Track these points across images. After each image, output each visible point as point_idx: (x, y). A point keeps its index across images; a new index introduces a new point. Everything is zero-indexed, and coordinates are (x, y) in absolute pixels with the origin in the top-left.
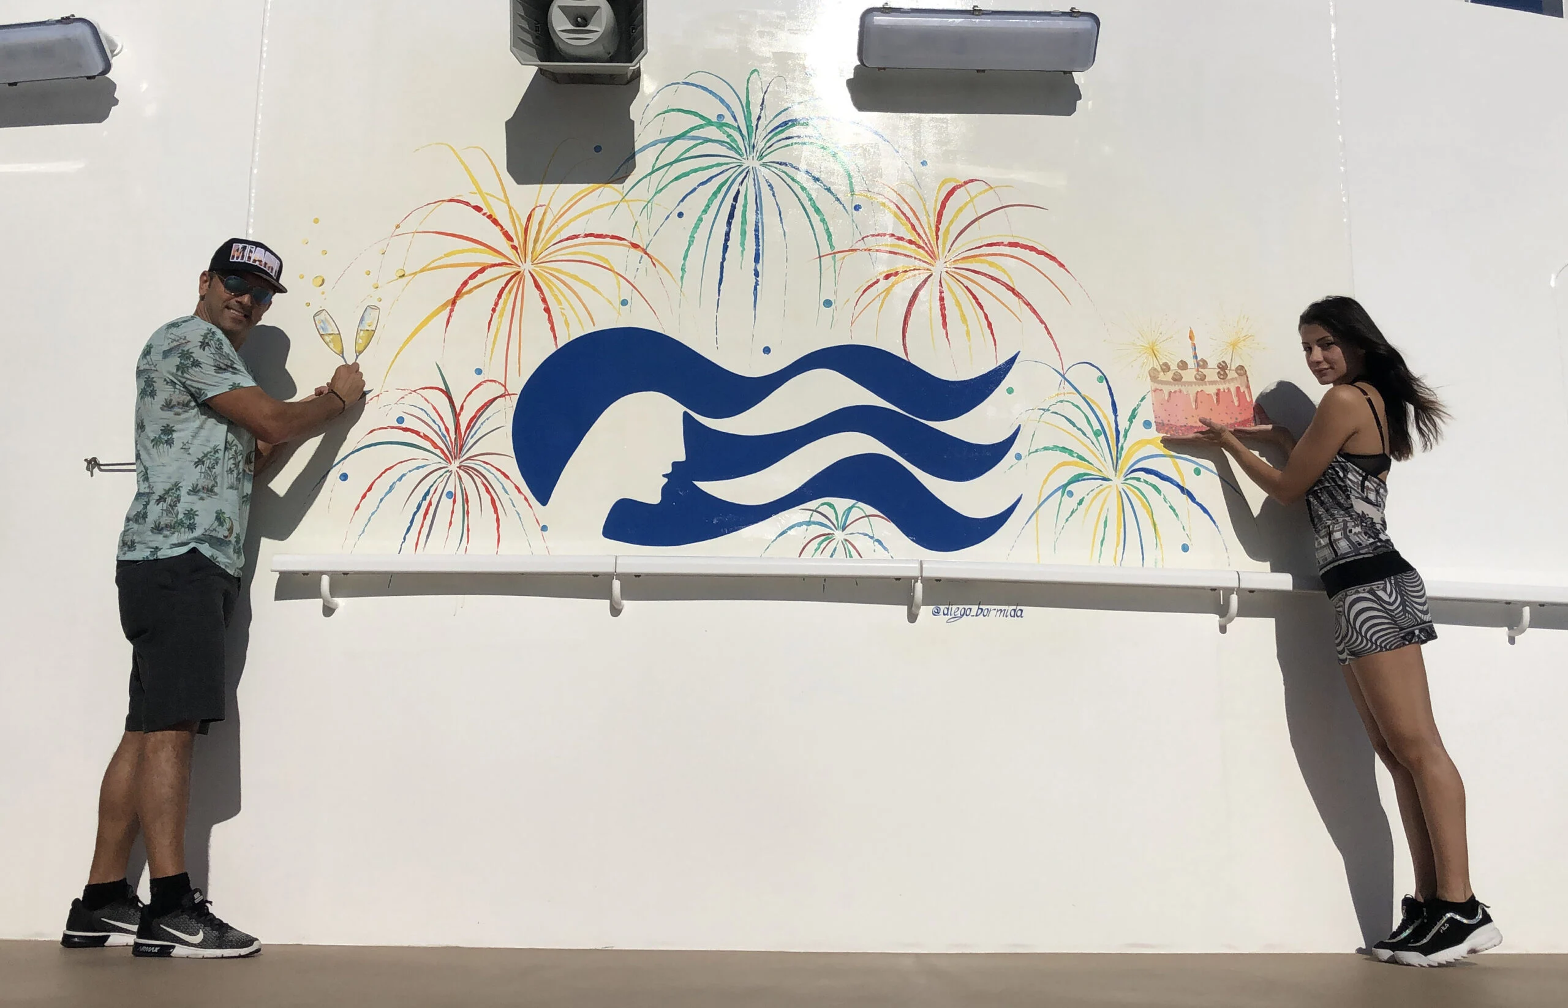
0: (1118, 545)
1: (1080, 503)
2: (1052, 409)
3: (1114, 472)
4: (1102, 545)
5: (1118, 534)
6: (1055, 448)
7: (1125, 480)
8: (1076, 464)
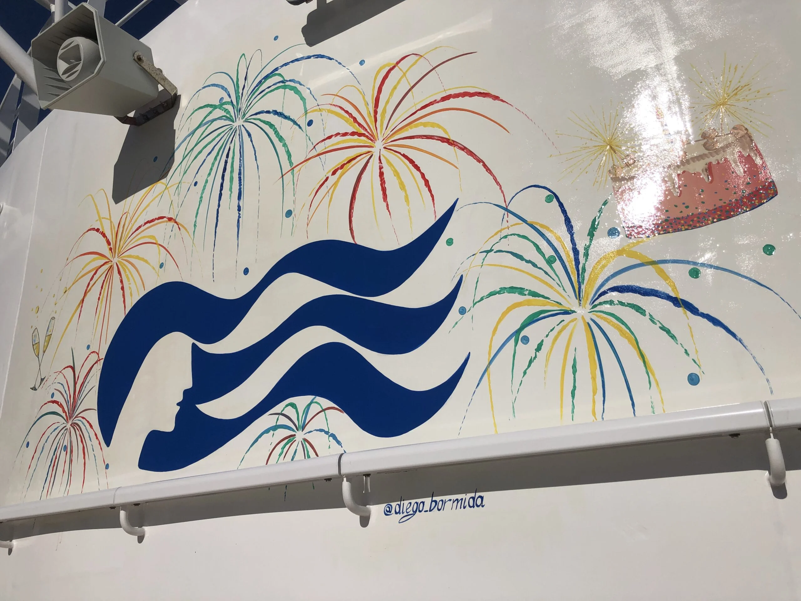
0: (595, 393)
1: (539, 349)
2: (495, 248)
3: (577, 301)
4: (573, 395)
5: (594, 378)
6: (502, 290)
7: (592, 308)
8: (528, 303)
